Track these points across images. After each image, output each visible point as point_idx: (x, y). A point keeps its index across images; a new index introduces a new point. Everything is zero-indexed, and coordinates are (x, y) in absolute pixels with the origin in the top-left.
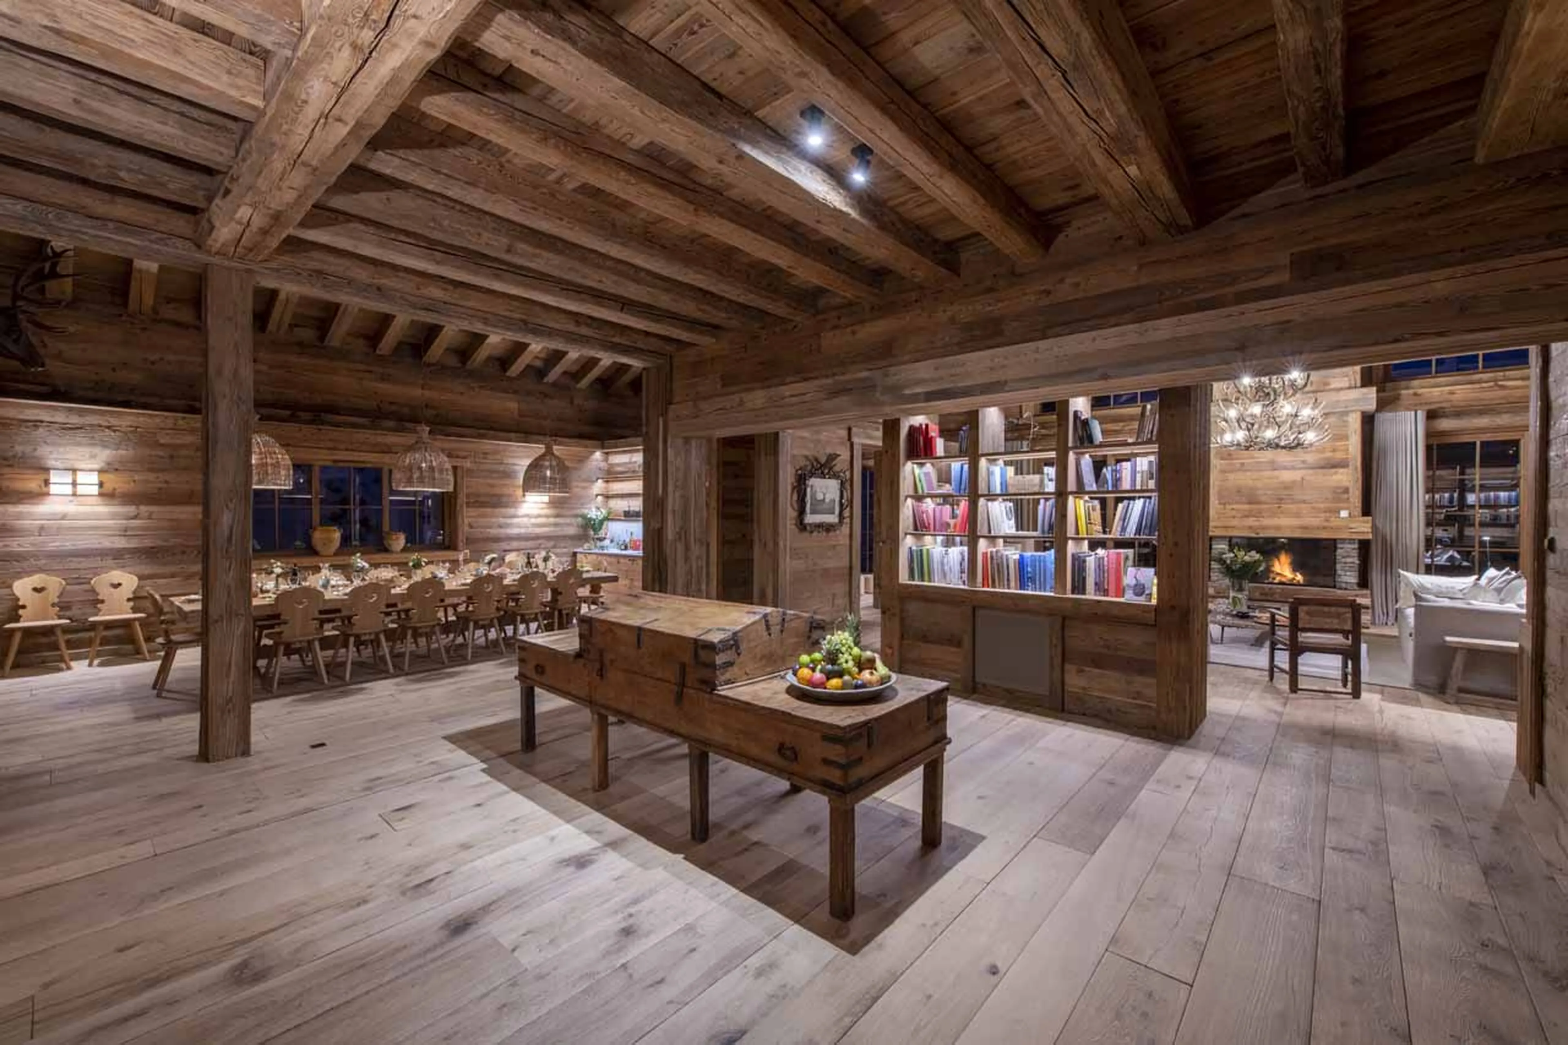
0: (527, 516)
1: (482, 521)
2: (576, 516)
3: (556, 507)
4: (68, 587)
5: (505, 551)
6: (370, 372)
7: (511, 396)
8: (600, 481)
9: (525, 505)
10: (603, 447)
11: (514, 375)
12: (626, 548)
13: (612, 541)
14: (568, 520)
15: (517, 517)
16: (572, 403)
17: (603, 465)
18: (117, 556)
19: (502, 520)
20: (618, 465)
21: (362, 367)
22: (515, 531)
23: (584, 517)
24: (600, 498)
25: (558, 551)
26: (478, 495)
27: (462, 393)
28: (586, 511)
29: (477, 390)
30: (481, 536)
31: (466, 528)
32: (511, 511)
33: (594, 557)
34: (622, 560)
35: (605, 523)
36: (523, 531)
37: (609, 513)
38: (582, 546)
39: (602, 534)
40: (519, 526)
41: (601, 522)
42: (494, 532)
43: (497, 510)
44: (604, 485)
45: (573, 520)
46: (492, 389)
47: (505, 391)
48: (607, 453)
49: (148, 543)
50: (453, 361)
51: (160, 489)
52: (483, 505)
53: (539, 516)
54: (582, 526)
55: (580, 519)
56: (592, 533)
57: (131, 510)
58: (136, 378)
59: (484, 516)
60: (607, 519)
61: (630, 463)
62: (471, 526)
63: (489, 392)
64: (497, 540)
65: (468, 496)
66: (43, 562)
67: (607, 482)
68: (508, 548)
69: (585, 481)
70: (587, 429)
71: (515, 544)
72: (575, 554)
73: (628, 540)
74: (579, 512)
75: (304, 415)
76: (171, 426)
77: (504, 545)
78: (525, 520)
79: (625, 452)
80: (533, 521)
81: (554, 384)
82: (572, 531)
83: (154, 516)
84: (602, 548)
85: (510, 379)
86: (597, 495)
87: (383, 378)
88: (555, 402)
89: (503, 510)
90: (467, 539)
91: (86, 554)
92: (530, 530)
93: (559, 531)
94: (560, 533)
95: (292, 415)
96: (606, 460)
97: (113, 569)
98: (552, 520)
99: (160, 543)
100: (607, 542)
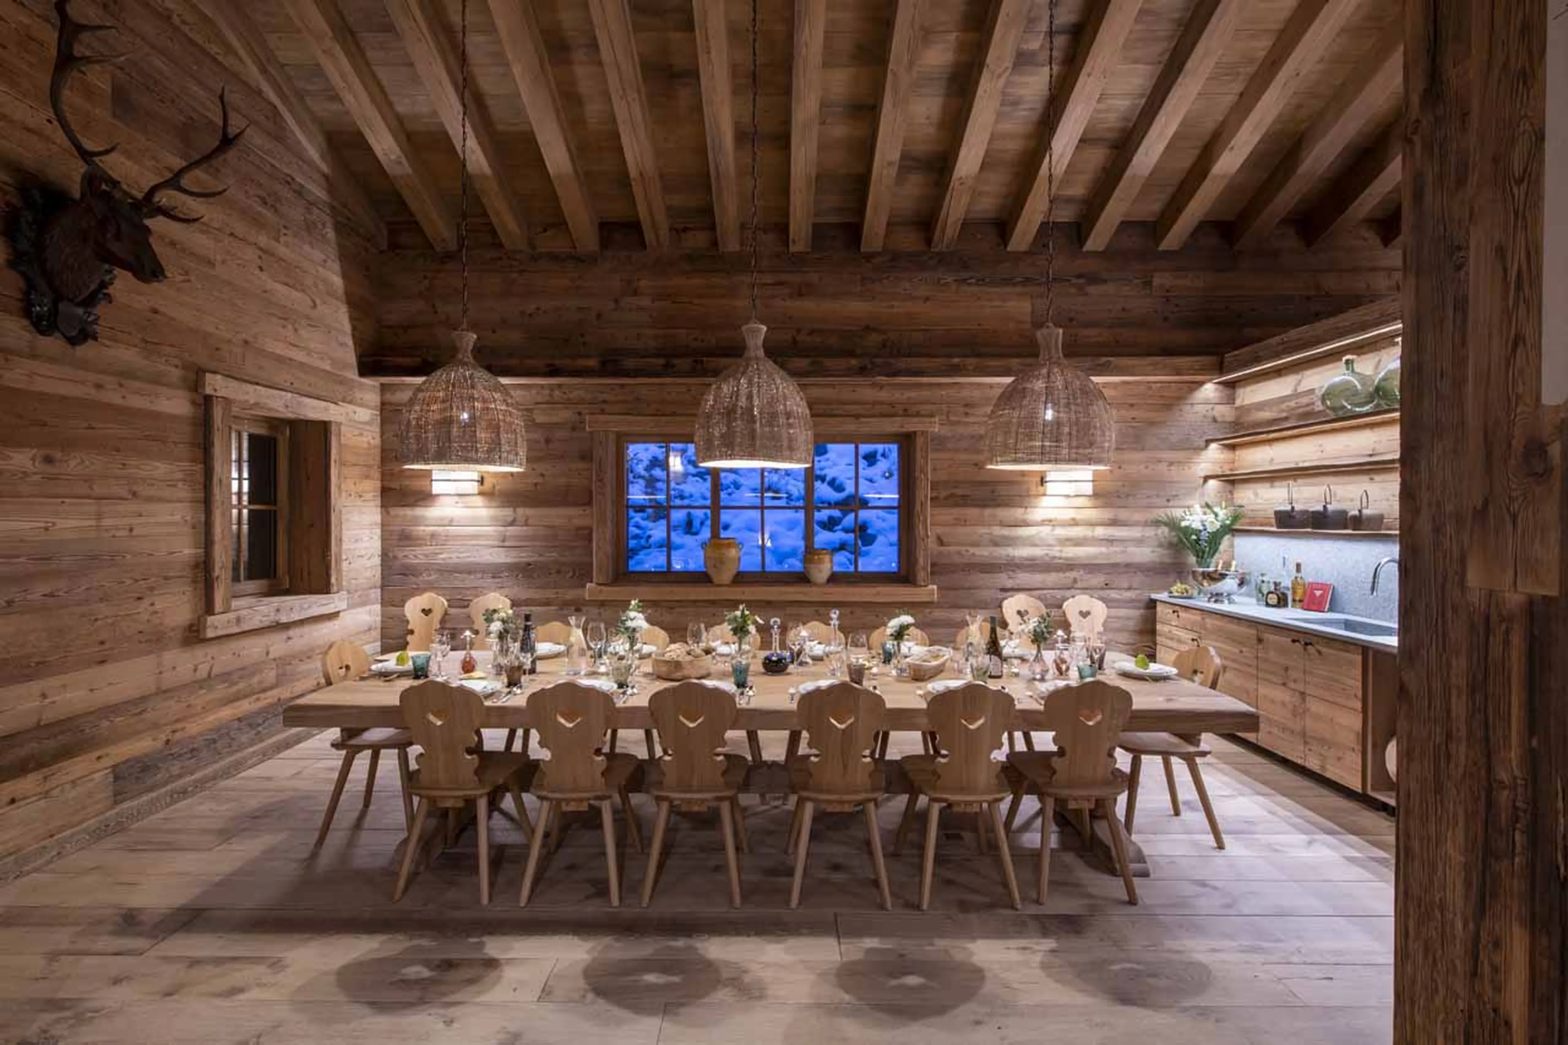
0: (1048, 522)
1: (962, 531)
2: (1157, 523)
3: (1106, 506)
4: (452, 611)
5: (1004, 590)
6: (781, 284)
7: (1019, 289)
8: (1213, 446)
9: (1045, 501)
10: (1221, 369)
11: (1024, 247)
12: (1282, 602)
13: (1242, 583)
14: (1135, 532)
15: (1026, 524)
16: (1148, 284)
17: (1224, 412)
18: (495, 572)
19: (998, 531)
20: (1261, 406)
21: (769, 279)
22: (1022, 552)
23: (1173, 524)
24: (1212, 483)
25: (1114, 594)
26: (957, 484)
27: (927, 299)
28: (1177, 513)
29: (954, 287)
30: (957, 560)
31: (932, 543)
32: (1018, 513)
33: (1196, 617)
34: (1270, 637)
35: (1226, 540)
36: (1038, 552)
37: (1236, 518)
38: (1167, 588)
39: (1216, 564)
40: (1032, 542)
41: (1215, 539)
42: (984, 553)
43: (988, 512)
44: (1226, 455)
45: (1150, 532)
46: (981, 282)
47: (1007, 281)
48: (1232, 385)
49: (523, 557)
50: (908, 241)
51: (536, 484)
52: (964, 501)
53: (1074, 523)
54: (1171, 545)
55: (1166, 530)
56: (1192, 559)
57: (508, 512)
58: (515, 337)
59: (964, 522)
60: (1230, 530)
61: (1296, 395)
62: (941, 541)
63: (975, 289)
64: (991, 567)
65: (935, 486)
66: (433, 577)
67: (1233, 447)
68: (1009, 584)
69: (1173, 448)
70: (1181, 337)
71: (1024, 578)
72: (1152, 604)
73: (1286, 582)
74: (1161, 514)
75: (683, 363)
76: (547, 398)
77: (1004, 579)
78: (1045, 530)
79: (1278, 372)
80: (1061, 532)
81: (1106, 255)
82: (1145, 554)
83: (530, 521)
84: (1217, 597)
85: (1018, 257)
86: (1206, 479)
87: (800, 292)
88: (1109, 289)
89: (1003, 513)
90: (933, 565)
91: (470, 569)
92: (1055, 552)
93: (1114, 553)
94: (1120, 559)
95: (667, 366)
96: (1231, 400)
97: (490, 589)
98: (1100, 531)
99: (536, 558)
100: (1229, 584)
